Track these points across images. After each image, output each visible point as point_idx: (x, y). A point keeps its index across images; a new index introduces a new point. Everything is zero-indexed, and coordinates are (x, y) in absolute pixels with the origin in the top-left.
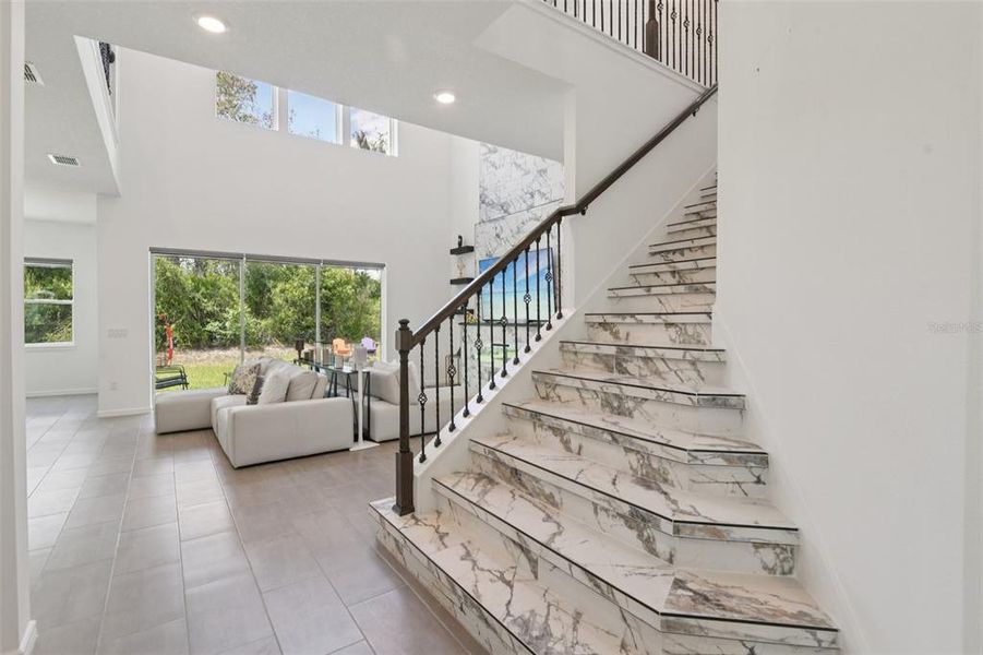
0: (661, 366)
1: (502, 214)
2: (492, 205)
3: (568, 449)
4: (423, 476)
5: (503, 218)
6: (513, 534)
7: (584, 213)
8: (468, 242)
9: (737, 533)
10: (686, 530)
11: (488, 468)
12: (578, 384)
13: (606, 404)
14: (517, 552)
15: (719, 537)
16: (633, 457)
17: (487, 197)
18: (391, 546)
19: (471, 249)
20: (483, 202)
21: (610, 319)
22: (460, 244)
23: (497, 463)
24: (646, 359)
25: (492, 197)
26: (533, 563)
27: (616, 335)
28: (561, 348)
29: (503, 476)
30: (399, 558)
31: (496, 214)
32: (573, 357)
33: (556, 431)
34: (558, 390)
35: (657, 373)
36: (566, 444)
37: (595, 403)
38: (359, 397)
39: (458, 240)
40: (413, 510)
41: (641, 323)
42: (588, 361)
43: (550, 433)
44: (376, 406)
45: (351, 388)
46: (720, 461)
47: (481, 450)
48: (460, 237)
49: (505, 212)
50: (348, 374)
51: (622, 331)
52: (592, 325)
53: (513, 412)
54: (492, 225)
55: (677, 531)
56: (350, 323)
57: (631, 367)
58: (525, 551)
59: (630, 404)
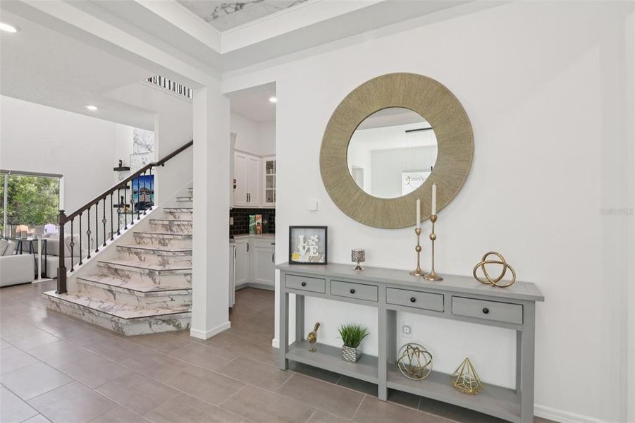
0: (183, 228)
1: (147, 151)
2: (141, 144)
3: (141, 260)
4: (71, 277)
5: (147, 153)
6: (107, 287)
7: (163, 165)
8: (125, 164)
9: (178, 272)
10: (162, 273)
11: (105, 271)
12: (150, 236)
13: (160, 242)
14: (108, 292)
15: (173, 274)
16: (160, 258)
17: (138, 139)
18: (54, 307)
19: (128, 169)
20: (136, 142)
21: (172, 210)
22: (120, 165)
23: (109, 268)
24: (179, 225)
25: (141, 140)
26: (114, 295)
27: (175, 217)
28: (150, 222)
29: (111, 274)
30: (58, 310)
31: (144, 150)
32: (154, 226)
33: (137, 253)
34: (144, 240)
35: (182, 230)
36: (140, 258)
37: (156, 243)
38: (39, 256)
39: (119, 163)
40: (66, 292)
41: (182, 212)
42: (160, 228)
43: (135, 255)
44: (50, 259)
45: (32, 250)
46: (183, 254)
47: (102, 264)
48: (121, 161)
49: (149, 150)
50: (31, 242)
51: (177, 215)
52: (167, 213)
53: (121, 249)
54: (141, 156)
55: (160, 273)
56: (33, 213)
57: (174, 229)
58: (110, 291)
59: (167, 241)
